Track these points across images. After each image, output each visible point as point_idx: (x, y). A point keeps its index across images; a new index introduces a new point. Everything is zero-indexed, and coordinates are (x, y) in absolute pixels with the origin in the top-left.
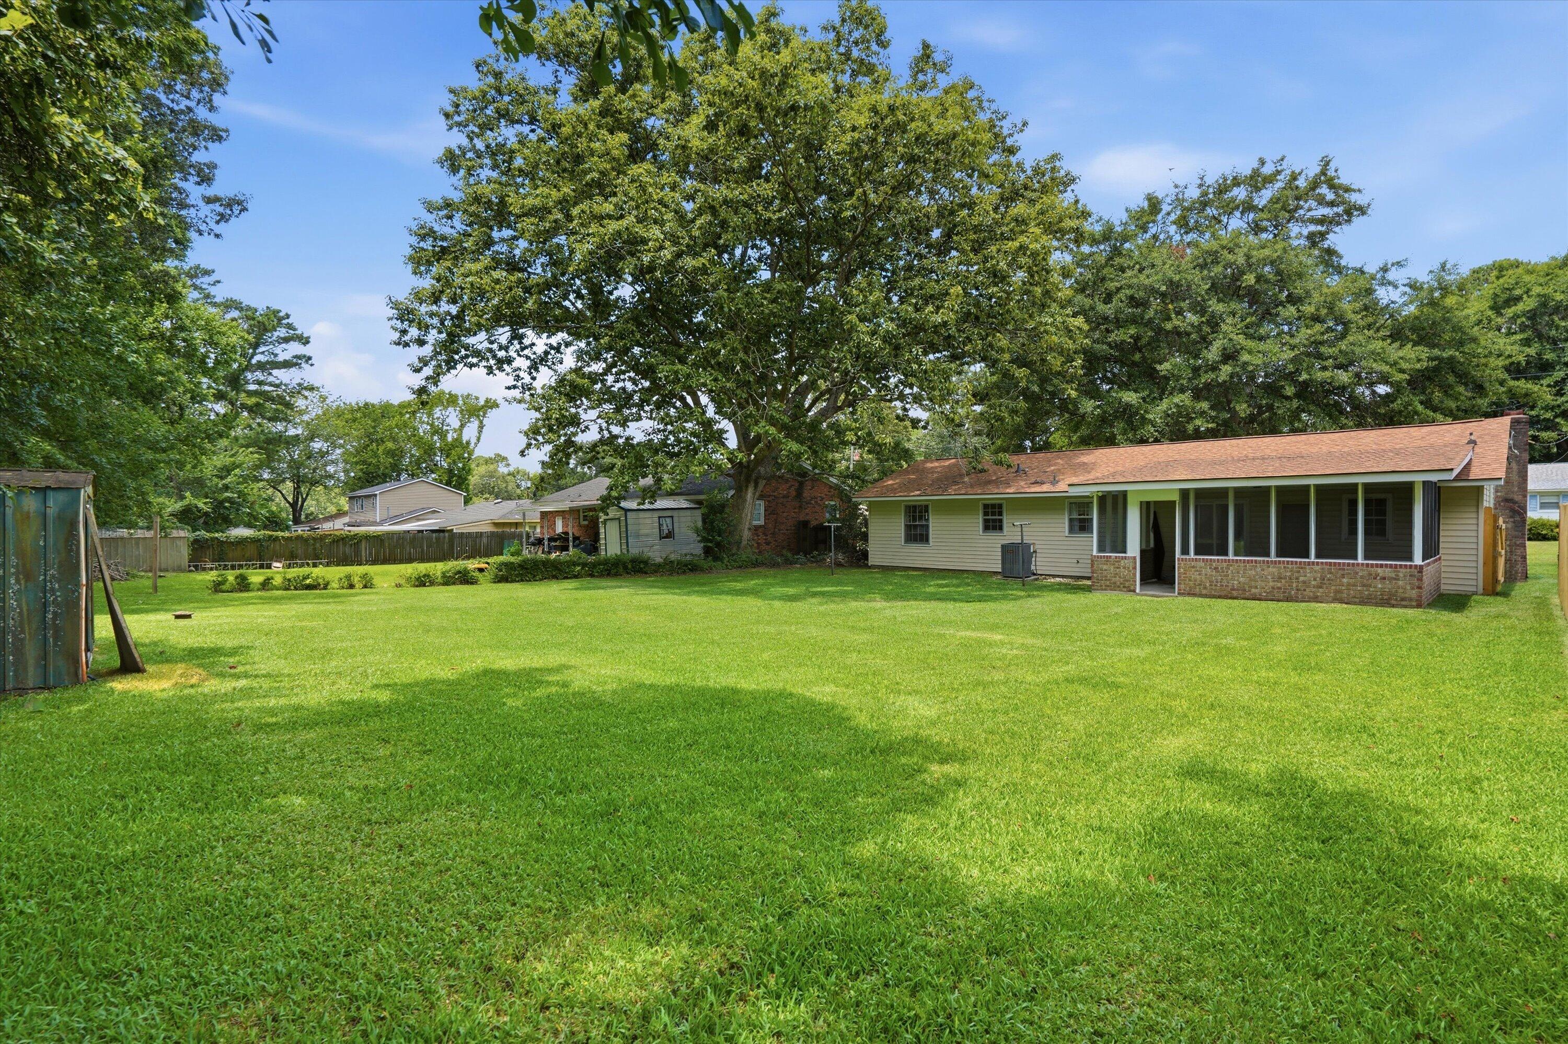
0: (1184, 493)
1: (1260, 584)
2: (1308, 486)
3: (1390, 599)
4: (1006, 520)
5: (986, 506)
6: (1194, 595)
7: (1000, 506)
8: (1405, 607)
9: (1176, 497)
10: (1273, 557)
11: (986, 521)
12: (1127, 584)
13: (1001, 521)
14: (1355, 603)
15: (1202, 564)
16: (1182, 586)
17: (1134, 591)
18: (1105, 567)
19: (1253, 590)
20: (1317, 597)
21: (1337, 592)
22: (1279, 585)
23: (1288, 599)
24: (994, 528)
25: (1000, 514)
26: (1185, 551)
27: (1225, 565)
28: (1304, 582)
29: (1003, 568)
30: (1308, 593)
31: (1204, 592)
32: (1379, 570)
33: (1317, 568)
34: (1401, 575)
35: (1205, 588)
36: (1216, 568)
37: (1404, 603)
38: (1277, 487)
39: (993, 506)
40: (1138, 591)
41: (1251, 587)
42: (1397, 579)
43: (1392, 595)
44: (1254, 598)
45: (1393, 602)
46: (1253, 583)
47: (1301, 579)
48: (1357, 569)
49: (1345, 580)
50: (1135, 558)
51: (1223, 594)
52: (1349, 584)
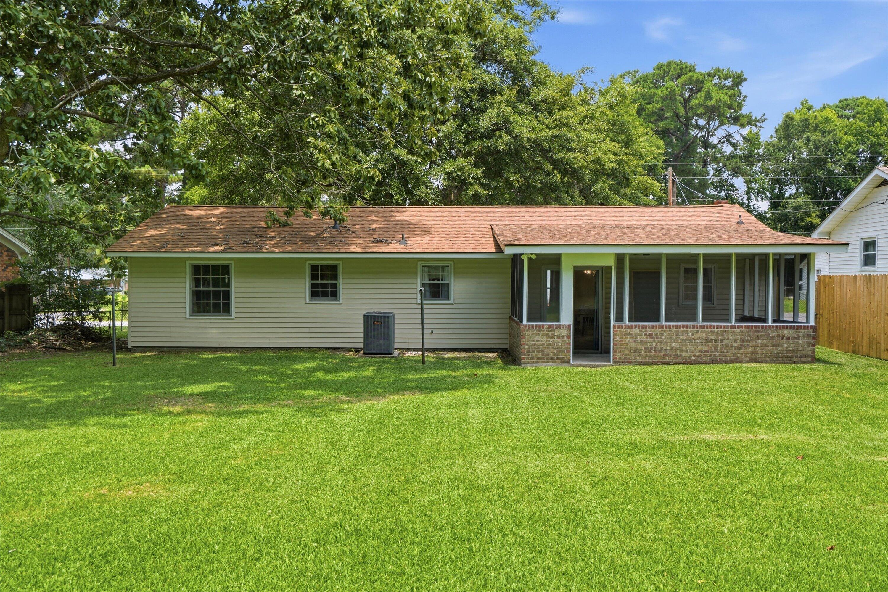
0: (620, 258)
1: (690, 348)
2: (730, 255)
3: (792, 356)
4: (342, 285)
5: (314, 268)
6: (629, 362)
7: (334, 268)
8: (803, 362)
9: (612, 262)
10: (700, 322)
11: (313, 286)
12: (561, 355)
13: (335, 286)
14: (766, 362)
15: (637, 331)
16: (618, 354)
17: (568, 362)
18: (537, 337)
19: (685, 355)
20: (737, 358)
21: (753, 352)
22: (706, 348)
23: (714, 362)
24: (325, 295)
25: (335, 277)
26: (620, 318)
27: (659, 331)
28: (727, 345)
29: (366, 343)
30: (730, 355)
31: (639, 359)
32: (785, 331)
33: (737, 331)
34: (801, 335)
35: (640, 355)
36: (651, 334)
37: (803, 359)
38: (705, 255)
39: (324, 268)
40: (571, 362)
41: (682, 352)
42: (797, 338)
43: (794, 352)
44: (685, 363)
45: (795, 359)
46: (684, 348)
47: (725, 341)
48: (769, 331)
49: (759, 341)
50: (569, 326)
51: (657, 360)
52: (762, 345)
